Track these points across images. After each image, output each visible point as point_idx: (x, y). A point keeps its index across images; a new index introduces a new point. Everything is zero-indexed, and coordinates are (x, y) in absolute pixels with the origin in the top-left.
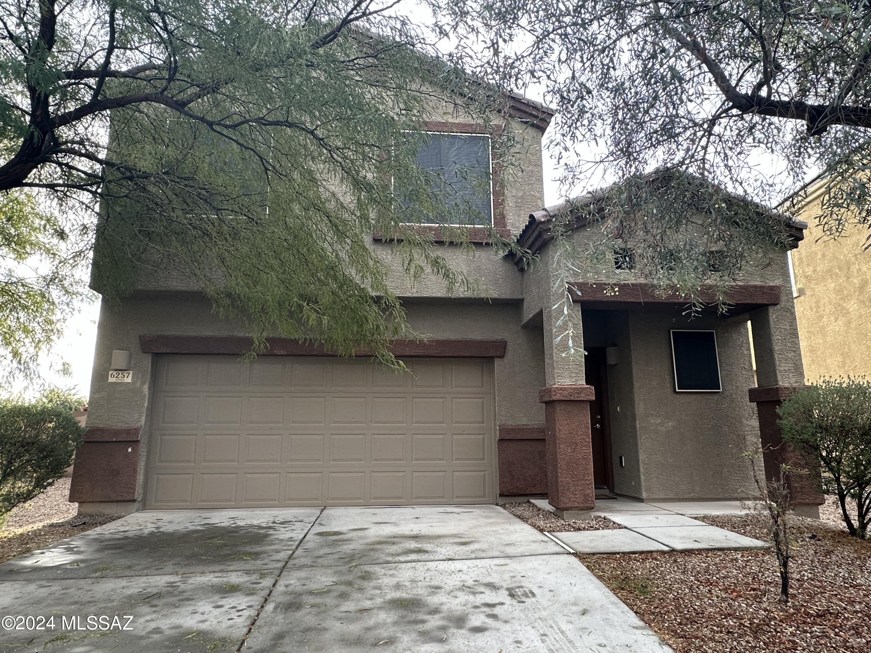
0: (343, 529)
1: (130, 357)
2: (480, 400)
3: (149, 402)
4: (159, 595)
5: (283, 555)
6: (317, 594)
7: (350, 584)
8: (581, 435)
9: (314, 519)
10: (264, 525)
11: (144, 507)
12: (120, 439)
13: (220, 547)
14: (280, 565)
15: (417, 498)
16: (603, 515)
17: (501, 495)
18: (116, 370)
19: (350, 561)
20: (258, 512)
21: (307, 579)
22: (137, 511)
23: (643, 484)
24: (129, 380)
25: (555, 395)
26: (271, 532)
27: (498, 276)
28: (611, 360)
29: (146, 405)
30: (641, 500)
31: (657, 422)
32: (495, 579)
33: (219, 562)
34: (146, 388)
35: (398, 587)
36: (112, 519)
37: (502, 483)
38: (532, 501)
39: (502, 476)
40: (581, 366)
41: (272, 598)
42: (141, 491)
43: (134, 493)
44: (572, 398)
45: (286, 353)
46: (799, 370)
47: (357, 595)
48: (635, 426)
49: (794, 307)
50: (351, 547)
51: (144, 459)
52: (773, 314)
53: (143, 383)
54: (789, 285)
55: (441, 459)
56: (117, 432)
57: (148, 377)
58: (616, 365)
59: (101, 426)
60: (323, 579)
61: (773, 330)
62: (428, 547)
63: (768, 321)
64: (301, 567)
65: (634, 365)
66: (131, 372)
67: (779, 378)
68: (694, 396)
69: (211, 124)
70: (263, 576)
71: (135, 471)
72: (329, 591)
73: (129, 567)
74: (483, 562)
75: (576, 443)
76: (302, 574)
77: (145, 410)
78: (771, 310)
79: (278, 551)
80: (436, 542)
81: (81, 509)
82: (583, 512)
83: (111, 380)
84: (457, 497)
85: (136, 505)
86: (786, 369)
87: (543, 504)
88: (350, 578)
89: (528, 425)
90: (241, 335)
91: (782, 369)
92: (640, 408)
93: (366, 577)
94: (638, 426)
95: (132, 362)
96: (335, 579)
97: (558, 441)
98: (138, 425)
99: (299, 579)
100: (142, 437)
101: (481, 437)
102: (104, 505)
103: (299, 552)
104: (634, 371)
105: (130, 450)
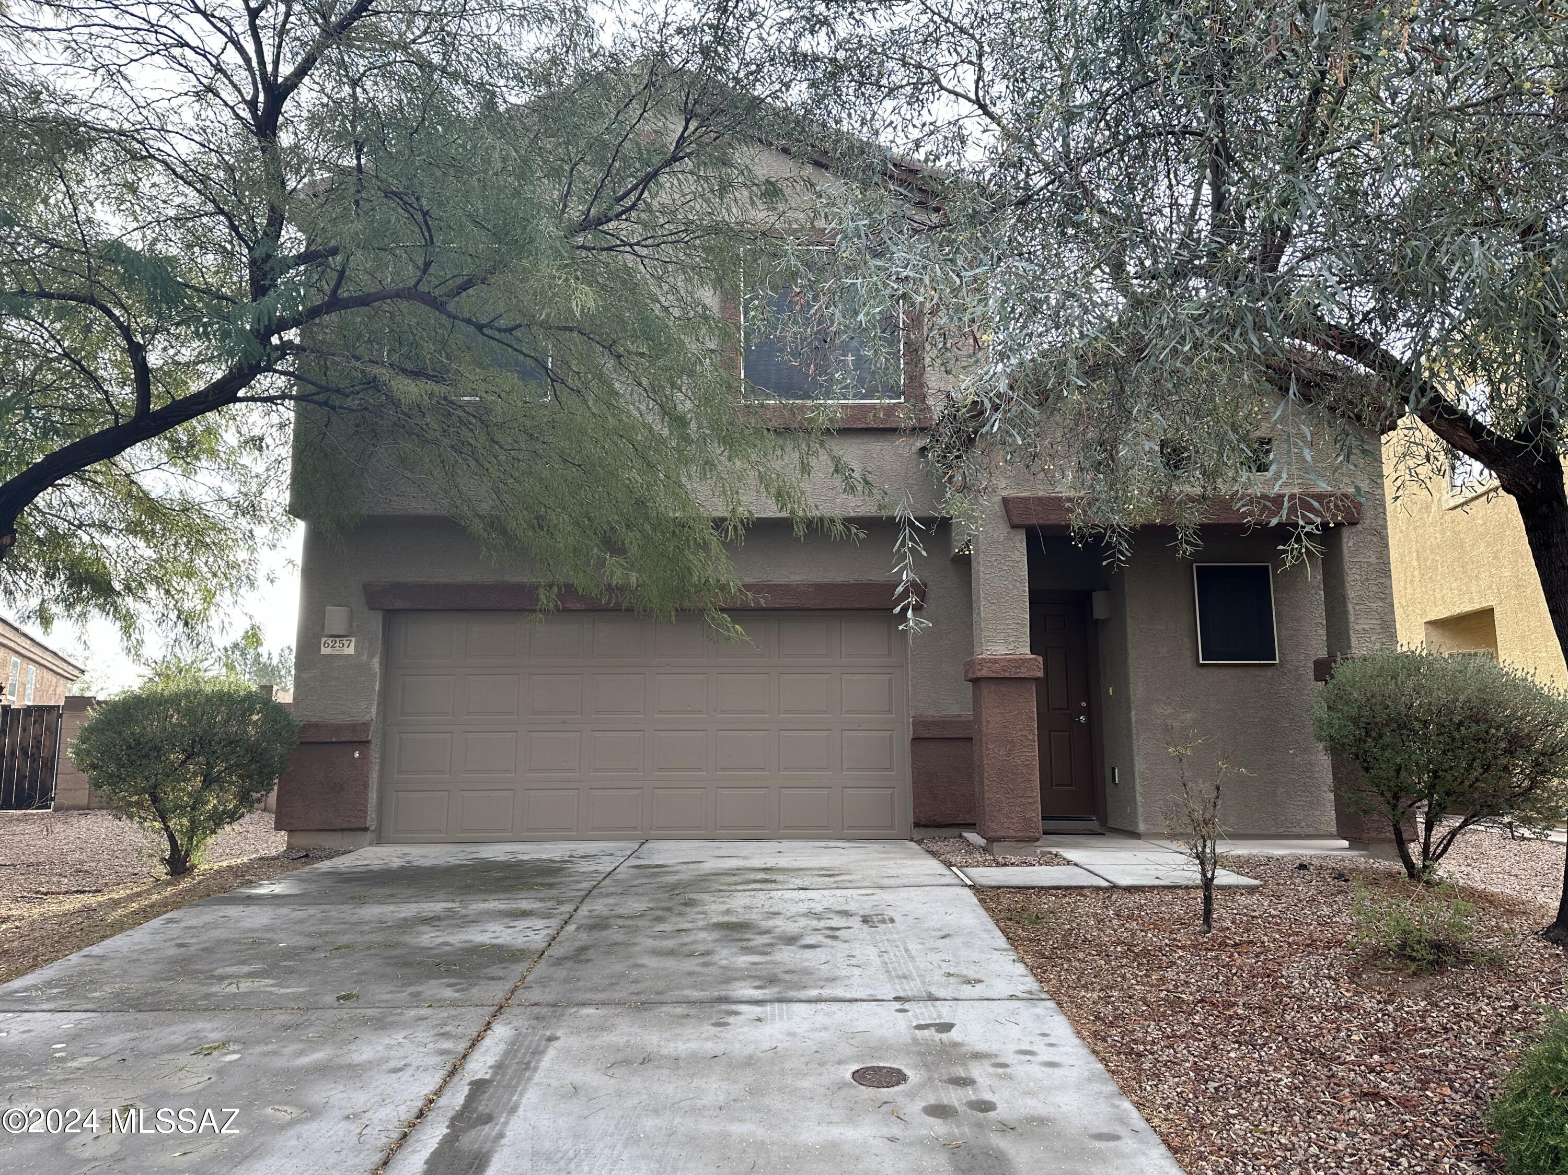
0: (669, 862)
1: (351, 617)
2: (887, 677)
3: (381, 683)
4: (438, 918)
5: (586, 885)
6: (627, 918)
7: (669, 909)
8: (1021, 730)
9: (629, 853)
10: (557, 859)
11: (380, 840)
12: (342, 739)
13: (499, 879)
14: (583, 893)
15: (786, 828)
16: (1054, 850)
17: (917, 825)
18: (331, 636)
19: (672, 890)
20: (547, 846)
21: (616, 905)
22: (371, 844)
23: (1140, 810)
24: (351, 650)
25: (980, 670)
26: (569, 865)
27: (910, 481)
28: (1100, 611)
29: (377, 688)
30: (1136, 835)
31: (1166, 712)
32: (852, 907)
33: (504, 892)
34: (376, 663)
35: (728, 912)
36: (338, 853)
37: (917, 805)
38: (965, 834)
39: (917, 796)
40: (1023, 625)
41: (572, 920)
42: (374, 816)
43: (366, 818)
44: (1007, 675)
45: (583, 607)
46: (1388, 628)
47: (674, 919)
48: (1130, 718)
49: (1385, 528)
50: (677, 877)
51: (377, 768)
52: (1349, 541)
53: (371, 656)
54: (1380, 492)
55: (826, 769)
56: (338, 729)
57: (379, 645)
58: (1107, 620)
59: (314, 720)
60: (636, 905)
61: (1347, 566)
62: (780, 878)
63: (1341, 552)
64: (608, 895)
65: (1129, 621)
66: (353, 639)
67: (1354, 642)
68: (1233, 672)
69: (480, 328)
70: (560, 903)
71: (366, 786)
72: (641, 916)
73: (392, 896)
74: (844, 892)
75: (1012, 741)
76: (611, 901)
77: (376, 696)
78: (1346, 533)
79: (578, 882)
80: (792, 874)
81: (292, 841)
82: (1024, 844)
83: (324, 651)
84: (850, 827)
85: (369, 836)
86: (1366, 627)
87: (974, 837)
88: (670, 904)
89: (959, 716)
90: (516, 579)
91: (1358, 627)
92: (1138, 690)
93: (690, 903)
94: (1133, 719)
95: (355, 624)
96: (651, 905)
97: (984, 739)
98: (367, 718)
99: (606, 905)
100: (373, 735)
101: (887, 734)
102: (324, 835)
103: (607, 882)
104: (1130, 630)
105: (357, 755)
